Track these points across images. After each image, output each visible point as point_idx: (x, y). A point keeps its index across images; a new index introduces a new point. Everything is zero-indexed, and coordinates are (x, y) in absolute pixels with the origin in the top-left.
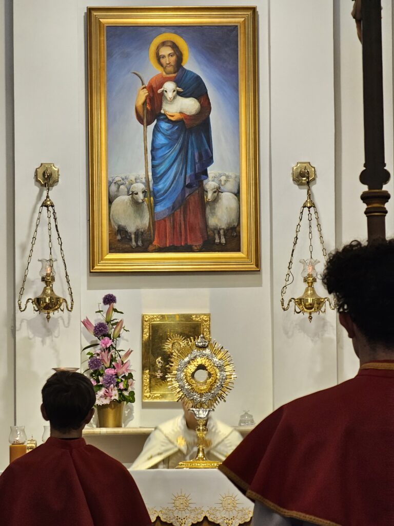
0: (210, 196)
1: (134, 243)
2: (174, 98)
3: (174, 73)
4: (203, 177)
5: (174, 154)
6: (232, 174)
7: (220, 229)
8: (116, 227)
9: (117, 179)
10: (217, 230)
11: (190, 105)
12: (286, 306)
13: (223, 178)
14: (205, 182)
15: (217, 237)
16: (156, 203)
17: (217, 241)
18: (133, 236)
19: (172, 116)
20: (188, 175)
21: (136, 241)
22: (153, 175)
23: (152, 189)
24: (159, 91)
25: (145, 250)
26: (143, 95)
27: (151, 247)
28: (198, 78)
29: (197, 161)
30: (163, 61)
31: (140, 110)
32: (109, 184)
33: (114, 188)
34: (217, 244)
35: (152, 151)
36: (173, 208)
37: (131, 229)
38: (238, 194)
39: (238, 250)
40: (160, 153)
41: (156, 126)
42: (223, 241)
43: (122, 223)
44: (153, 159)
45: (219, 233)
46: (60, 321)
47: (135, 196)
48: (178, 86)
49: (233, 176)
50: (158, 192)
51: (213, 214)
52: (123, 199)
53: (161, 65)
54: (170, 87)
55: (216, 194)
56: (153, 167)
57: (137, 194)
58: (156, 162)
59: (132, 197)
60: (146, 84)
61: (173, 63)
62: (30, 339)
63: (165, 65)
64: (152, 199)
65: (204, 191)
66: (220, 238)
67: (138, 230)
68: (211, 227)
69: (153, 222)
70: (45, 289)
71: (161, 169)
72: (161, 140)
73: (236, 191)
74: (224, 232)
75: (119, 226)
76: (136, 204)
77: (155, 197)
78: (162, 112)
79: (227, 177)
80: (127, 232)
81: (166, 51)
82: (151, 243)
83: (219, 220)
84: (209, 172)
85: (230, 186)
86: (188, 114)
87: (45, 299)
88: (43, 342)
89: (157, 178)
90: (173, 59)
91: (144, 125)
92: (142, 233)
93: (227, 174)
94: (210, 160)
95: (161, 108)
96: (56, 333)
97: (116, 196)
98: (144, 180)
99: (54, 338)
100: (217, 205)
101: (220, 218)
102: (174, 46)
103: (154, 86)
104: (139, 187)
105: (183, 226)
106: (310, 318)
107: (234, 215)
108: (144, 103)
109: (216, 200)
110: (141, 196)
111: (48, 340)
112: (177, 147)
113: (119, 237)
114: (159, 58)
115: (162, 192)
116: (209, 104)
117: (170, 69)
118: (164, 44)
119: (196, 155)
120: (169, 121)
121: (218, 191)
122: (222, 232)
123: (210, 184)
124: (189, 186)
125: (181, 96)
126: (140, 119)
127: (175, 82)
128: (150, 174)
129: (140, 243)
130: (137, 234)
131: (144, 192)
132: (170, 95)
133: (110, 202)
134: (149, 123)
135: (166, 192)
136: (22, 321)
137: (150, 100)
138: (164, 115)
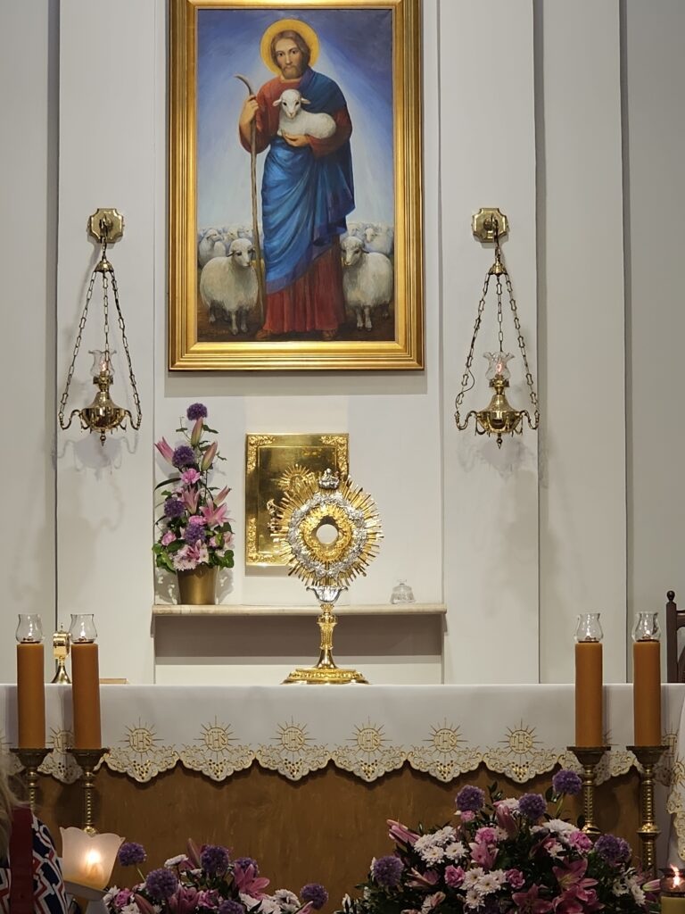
0: (349, 257)
1: (234, 328)
2: (297, 113)
3: (298, 77)
4: (339, 229)
5: (296, 196)
6: (383, 226)
7: (364, 307)
8: (209, 304)
9: (210, 232)
10: (360, 309)
11: (320, 124)
12: (462, 423)
13: (369, 232)
14: (342, 237)
15: (359, 318)
16: (268, 269)
17: (360, 324)
18: (234, 317)
19: (294, 140)
20: (316, 227)
21: (239, 325)
22: (264, 227)
23: (262, 248)
24: (276, 103)
25: (251, 338)
26: (252, 108)
27: (260, 334)
28: (333, 85)
29: (330, 205)
30: (280, 59)
31: (247, 132)
32: (199, 240)
33: (205, 245)
34: (359, 330)
35: (264, 190)
36: (294, 275)
37: (232, 306)
38: (391, 255)
39: (391, 338)
40: (275, 194)
41: (270, 155)
42: (369, 324)
43: (218, 298)
44: (265, 202)
45: (362, 312)
46: (123, 444)
47: (237, 258)
48: (302, 96)
49: (384, 228)
50: (272, 251)
51: (354, 284)
52: (220, 262)
53: (279, 66)
54: (290, 97)
55: (358, 255)
56: (265, 214)
57: (240, 254)
58: (269, 208)
59: (233, 260)
60: (256, 93)
61: (295, 64)
62: (78, 470)
63: (283, 65)
64: (262, 261)
65: (341, 251)
66: (364, 321)
67: (241, 308)
68: (351, 304)
69: (264, 297)
70: (99, 395)
71: (277, 218)
72: (277, 174)
73: (389, 251)
74: (370, 311)
75: (213, 302)
76: (238, 268)
77: (267, 259)
78: (279, 133)
79: (376, 229)
80: (224, 311)
81: (285, 45)
82: (260, 327)
83: (363, 293)
84: (347, 223)
85: (380, 243)
86: (318, 137)
87: (98, 410)
88: (97, 475)
89: (270, 232)
90: (296, 56)
91: (251, 152)
92: (247, 312)
93: (375, 225)
94: (350, 205)
95: (277, 128)
96: (116, 462)
97: (210, 258)
98: (251, 234)
99: (114, 470)
100: (361, 271)
101: (364, 289)
102: (298, 38)
103: (268, 96)
104: (244, 244)
105: (308, 303)
106: (500, 441)
107: (385, 286)
108: (253, 121)
109: (358, 263)
110: (246, 257)
111: (104, 472)
112: (301, 185)
113: (212, 319)
114: (275, 55)
115: (277, 252)
116: (349, 122)
117: (290, 71)
118: (282, 35)
119: (330, 196)
120: (290, 147)
121: (361, 250)
122: (367, 311)
123: (350, 240)
124: (319, 243)
125: (308, 111)
126: (246, 144)
127: (298, 90)
128: (260, 225)
129: (244, 328)
130: (239, 313)
131: (251, 252)
132: (291, 109)
133: (200, 266)
134: (259, 150)
135: (283, 251)
136: (66, 443)
137: (261, 117)
138: (282, 138)
